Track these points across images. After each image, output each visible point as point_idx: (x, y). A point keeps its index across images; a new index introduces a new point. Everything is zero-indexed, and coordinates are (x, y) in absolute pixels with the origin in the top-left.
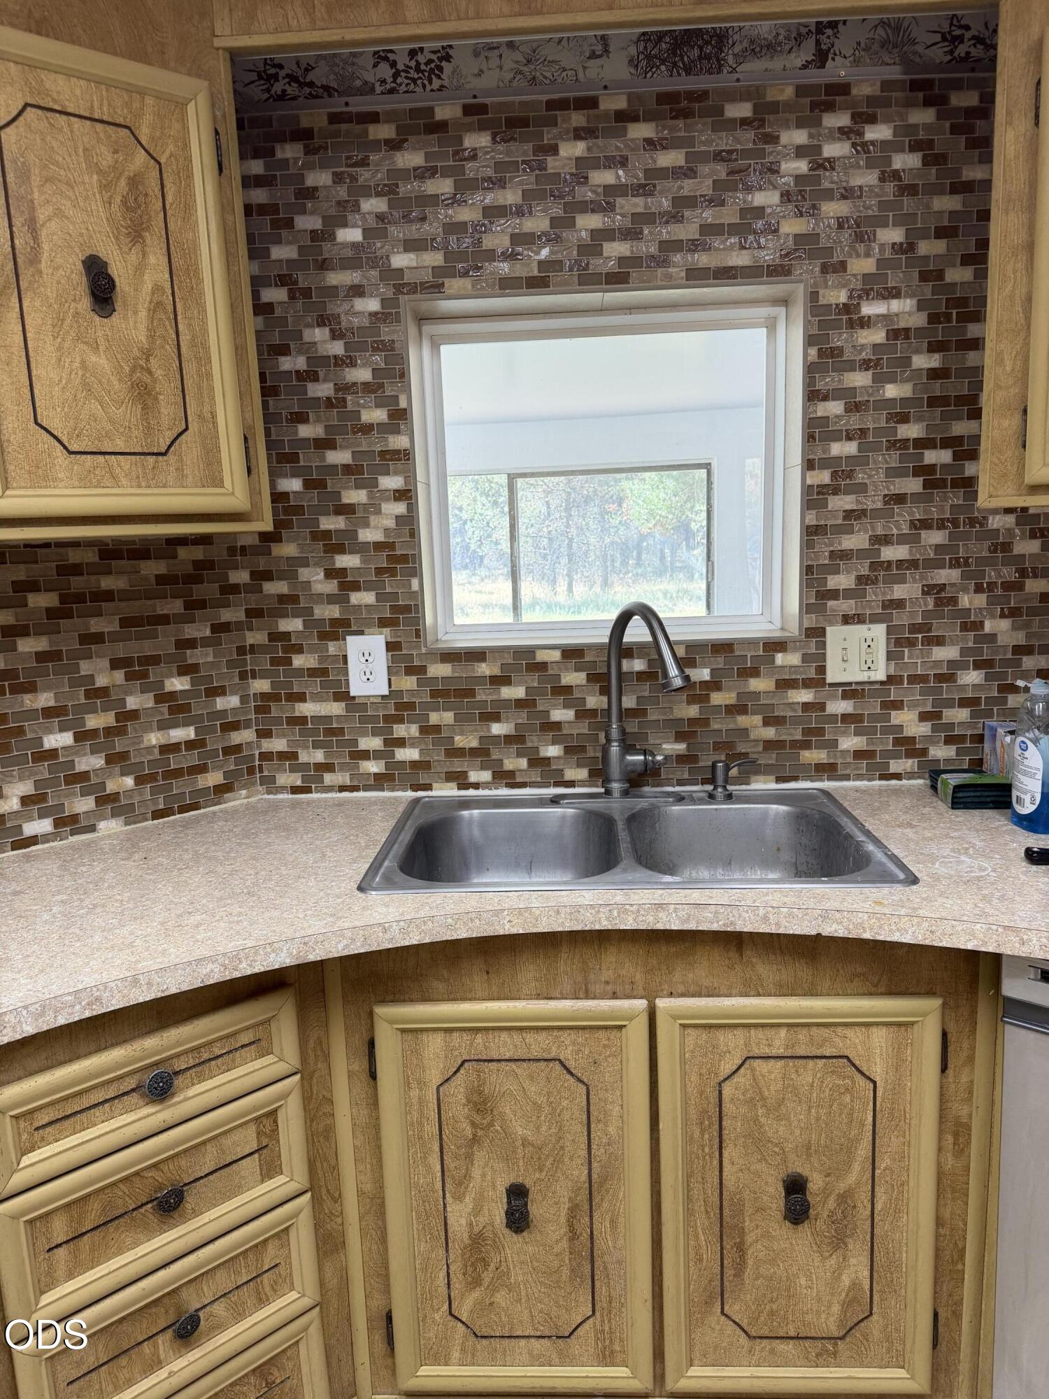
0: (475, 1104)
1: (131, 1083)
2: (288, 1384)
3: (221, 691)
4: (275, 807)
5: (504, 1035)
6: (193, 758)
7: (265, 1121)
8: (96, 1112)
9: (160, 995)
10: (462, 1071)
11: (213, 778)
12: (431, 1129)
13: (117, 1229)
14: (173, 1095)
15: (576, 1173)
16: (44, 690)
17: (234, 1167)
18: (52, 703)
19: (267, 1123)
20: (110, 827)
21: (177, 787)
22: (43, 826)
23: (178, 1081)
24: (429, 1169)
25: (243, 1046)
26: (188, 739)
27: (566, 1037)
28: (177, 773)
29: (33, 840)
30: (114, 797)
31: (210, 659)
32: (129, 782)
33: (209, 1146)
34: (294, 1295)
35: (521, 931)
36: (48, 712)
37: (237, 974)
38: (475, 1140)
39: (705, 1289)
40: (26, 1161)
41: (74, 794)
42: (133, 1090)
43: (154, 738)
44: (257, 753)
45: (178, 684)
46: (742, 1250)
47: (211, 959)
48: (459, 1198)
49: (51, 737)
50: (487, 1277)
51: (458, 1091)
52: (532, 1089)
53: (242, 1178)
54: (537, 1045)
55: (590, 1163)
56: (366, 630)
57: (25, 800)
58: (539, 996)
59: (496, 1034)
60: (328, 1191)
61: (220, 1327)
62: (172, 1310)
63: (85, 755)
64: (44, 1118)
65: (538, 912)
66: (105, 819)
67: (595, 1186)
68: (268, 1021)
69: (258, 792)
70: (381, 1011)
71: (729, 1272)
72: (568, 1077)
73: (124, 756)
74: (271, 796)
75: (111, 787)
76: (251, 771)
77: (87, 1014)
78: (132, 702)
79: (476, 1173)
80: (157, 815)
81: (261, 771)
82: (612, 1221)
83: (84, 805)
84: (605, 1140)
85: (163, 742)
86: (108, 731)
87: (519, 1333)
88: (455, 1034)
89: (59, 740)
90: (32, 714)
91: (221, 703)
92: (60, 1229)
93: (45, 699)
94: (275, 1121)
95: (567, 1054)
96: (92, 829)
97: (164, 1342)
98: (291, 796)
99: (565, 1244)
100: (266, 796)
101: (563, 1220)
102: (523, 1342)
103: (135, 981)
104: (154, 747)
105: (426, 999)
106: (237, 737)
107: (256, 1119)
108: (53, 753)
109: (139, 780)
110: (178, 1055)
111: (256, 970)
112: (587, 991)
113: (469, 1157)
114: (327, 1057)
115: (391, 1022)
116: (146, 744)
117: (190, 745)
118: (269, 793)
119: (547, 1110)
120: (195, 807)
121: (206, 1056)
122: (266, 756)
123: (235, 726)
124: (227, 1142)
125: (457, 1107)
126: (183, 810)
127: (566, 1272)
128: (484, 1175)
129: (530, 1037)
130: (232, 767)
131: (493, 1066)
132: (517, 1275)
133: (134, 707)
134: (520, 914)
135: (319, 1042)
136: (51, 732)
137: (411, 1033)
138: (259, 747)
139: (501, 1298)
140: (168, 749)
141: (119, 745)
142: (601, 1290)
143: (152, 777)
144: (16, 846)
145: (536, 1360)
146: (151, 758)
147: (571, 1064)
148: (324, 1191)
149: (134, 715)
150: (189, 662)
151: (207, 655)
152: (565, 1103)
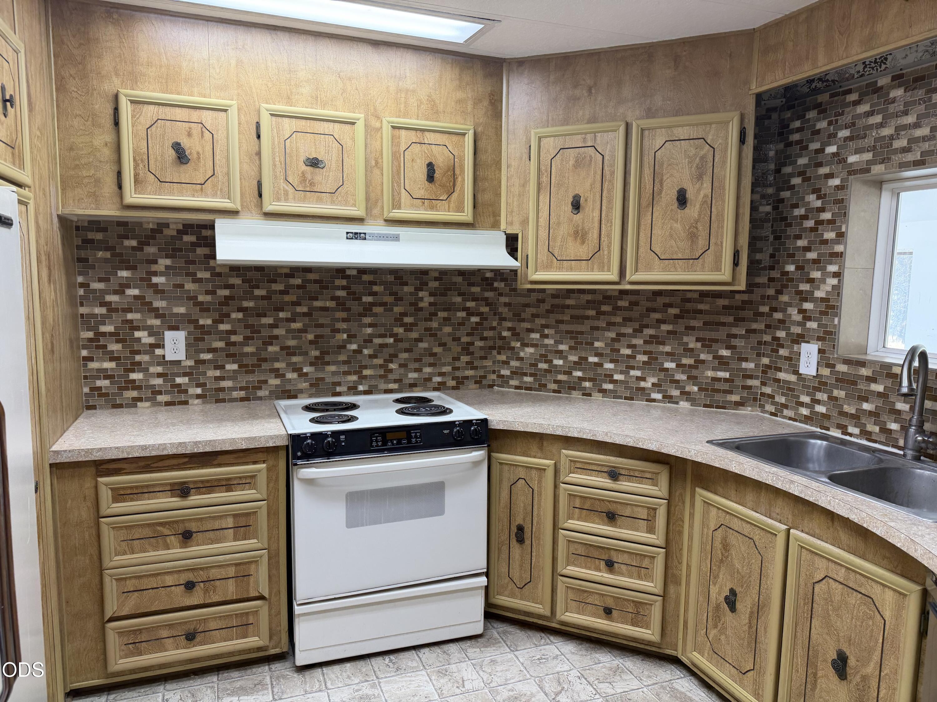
0: (724, 545)
1: (606, 469)
2: (645, 618)
3: (746, 360)
4: (763, 418)
5: (736, 519)
6: (726, 386)
7: (651, 510)
8: (594, 472)
9: (613, 442)
10: (721, 528)
11: (735, 398)
12: (709, 548)
13: (594, 514)
14: (618, 481)
15: (754, 596)
16: (668, 345)
17: (637, 520)
18: (670, 350)
19: (652, 513)
20: (684, 405)
21: (718, 397)
22: (658, 396)
23: (621, 477)
24: (706, 563)
25: (647, 478)
26: (725, 377)
27: (758, 531)
28: (718, 391)
29: (654, 400)
30: (688, 393)
31: (743, 344)
32: (696, 389)
33: (628, 506)
34: (652, 585)
35: (739, 473)
36: (668, 354)
37: (638, 446)
38: (722, 561)
39: (797, 688)
40: (571, 475)
41: (672, 388)
42: (605, 472)
43: (710, 374)
44: (759, 392)
45: (725, 353)
46: (815, 678)
47: (631, 437)
48: (715, 584)
49: (667, 363)
50: (720, 625)
51: (719, 534)
52: (743, 549)
53: (640, 527)
54: (747, 529)
55: (759, 594)
56: (811, 341)
57: (653, 384)
58: (753, 510)
59: (733, 517)
60: (677, 557)
61: (622, 574)
62: (607, 555)
63: (679, 373)
64: (578, 465)
65: (746, 467)
66: (683, 401)
67: (760, 607)
68: (658, 473)
69: (758, 411)
70: (698, 490)
71: (809, 686)
72: (756, 549)
73: (696, 378)
74: (762, 414)
75: (687, 389)
76: (755, 399)
77: (592, 438)
78: (703, 357)
79: (721, 576)
80: (705, 406)
81: (760, 401)
82: (765, 628)
83: (676, 393)
84: (766, 587)
85: (713, 376)
86: (690, 366)
87: (727, 659)
88: (720, 511)
89: (670, 365)
90: (662, 353)
91: (744, 365)
92: (578, 503)
93: (668, 349)
94: (655, 513)
95: (756, 538)
96: (677, 403)
97: (603, 564)
98: (769, 416)
99: (746, 628)
100: (760, 414)
101: (747, 616)
102: (728, 665)
103: (607, 434)
104: (709, 377)
105: (716, 493)
106: (750, 382)
107: (648, 508)
108: (667, 370)
109: (700, 389)
110: (622, 468)
111: (644, 447)
112: (770, 514)
113: (719, 567)
114: (684, 503)
115: (700, 496)
116: (706, 375)
117: (726, 380)
118: (761, 412)
119: (746, 561)
120: (724, 408)
121: (632, 474)
122: (763, 394)
123: (751, 377)
124: (636, 509)
125: (718, 544)
126: (718, 407)
127: (746, 643)
128: (723, 579)
129: (744, 525)
130: (746, 395)
131: (731, 531)
132: (729, 632)
133: (703, 359)
134: (739, 465)
135: (681, 495)
136: (668, 361)
137: (707, 504)
138: (761, 389)
139: (723, 637)
140: (714, 379)
141: (694, 372)
142: (757, 659)
143: (706, 390)
144: (648, 400)
145: (731, 677)
146: (707, 381)
147: (757, 543)
148: (674, 555)
149: (703, 362)
150: (732, 344)
151: (741, 342)
152: (753, 561)
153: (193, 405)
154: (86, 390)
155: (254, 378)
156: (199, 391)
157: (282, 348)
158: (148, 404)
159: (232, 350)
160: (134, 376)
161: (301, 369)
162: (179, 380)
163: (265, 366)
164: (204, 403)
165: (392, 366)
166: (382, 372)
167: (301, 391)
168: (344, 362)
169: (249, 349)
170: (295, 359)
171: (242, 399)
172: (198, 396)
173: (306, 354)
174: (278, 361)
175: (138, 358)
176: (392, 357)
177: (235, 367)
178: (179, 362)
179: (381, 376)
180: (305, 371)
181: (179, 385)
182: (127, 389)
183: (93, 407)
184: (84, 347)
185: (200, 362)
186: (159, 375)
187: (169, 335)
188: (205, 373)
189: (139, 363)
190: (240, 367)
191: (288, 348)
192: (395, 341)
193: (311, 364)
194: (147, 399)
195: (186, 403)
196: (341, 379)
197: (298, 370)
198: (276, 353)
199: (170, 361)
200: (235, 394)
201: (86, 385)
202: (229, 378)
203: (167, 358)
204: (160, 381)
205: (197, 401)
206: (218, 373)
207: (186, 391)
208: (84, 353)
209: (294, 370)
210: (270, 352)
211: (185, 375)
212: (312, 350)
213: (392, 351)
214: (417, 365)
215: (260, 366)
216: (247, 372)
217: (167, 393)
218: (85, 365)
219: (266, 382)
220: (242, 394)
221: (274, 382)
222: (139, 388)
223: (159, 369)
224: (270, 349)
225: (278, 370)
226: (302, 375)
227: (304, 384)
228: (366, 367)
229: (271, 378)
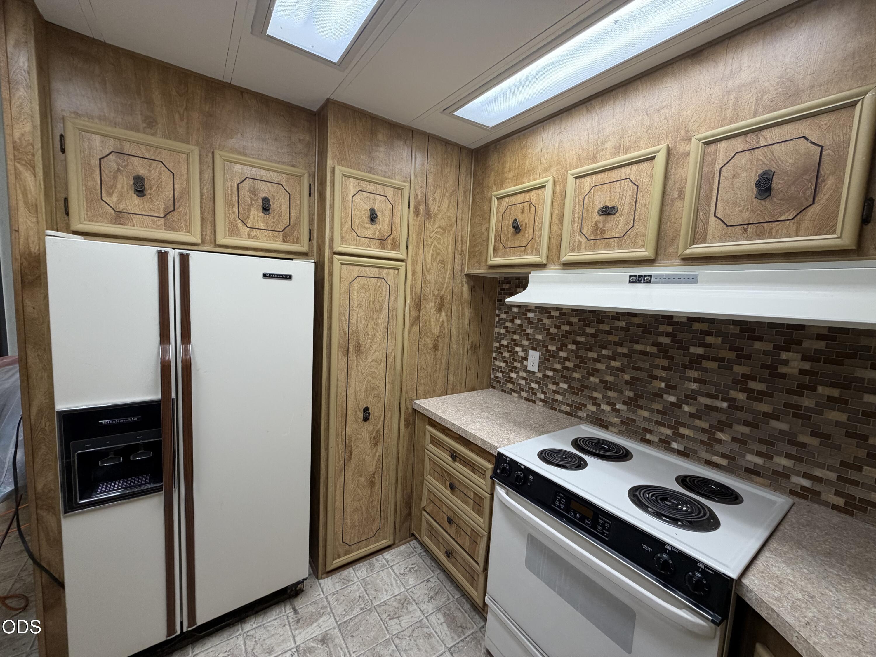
153: (538, 405)
154: (492, 376)
155: (578, 400)
156: (542, 396)
157: (601, 381)
158: (516, 395)
159: (567, 373)
160: (513, 375)
161: (615, 405)
162: (533, 385)
163: (586, 392)
164: (544, 406)
165: (720, 435)
166: (705, 438)
167: (612, 424)
168: (658, 412)
169: (576, 375)
170: (610, 394)
171: (568, 413)
172: (542, 400)
173: (620, 392)
174: (596, 391)
175: (516, 364)
176: (722, 426)
177: (565, 386)
178: (534, 373)
179: (702, 442)
180: (617, 407)
181: (533, 389)
182: (508, 382)
183: (494, 387)
184: (495, 352)
185: (545, 376)
186: (524, 379)
187: (531, 353)
188: (547, 385)
189: (515, 368)
190: (569, 387)
191: (606, 382)
192: (729, 407)
193: (624, 403)
194: (517, 392)
195: (534, 402)
196: (653, 427)
197: (612, 404)
198: (595, 383)
199: (530, 371)
200: (563, 407)
201: (493, 373)
202: (561, 394)
203: (529, 369)
204: (523, 382)
205: (541, 403)
206: (554, 388)
207: (535, 394)
208: (494, 355)
209: (609, 404)
210: (591, 382)
211: (537, 382)
212: (627, 389)
213: (723, 418)
214: (763, 448)
215: (582, 391)
216: (573, 393)
217: (526, 391)
218: (494, 362)
219: (585, 406)
220: (568, 409)
221: (592, 408)
222: (513, 383)
223: (524, 374)
224: (592, 379)
225: (595, 399)
226: (614, 410)
227: (615, 419)
228: (684, 425)
229: (589, 404)
